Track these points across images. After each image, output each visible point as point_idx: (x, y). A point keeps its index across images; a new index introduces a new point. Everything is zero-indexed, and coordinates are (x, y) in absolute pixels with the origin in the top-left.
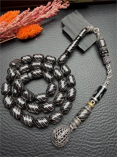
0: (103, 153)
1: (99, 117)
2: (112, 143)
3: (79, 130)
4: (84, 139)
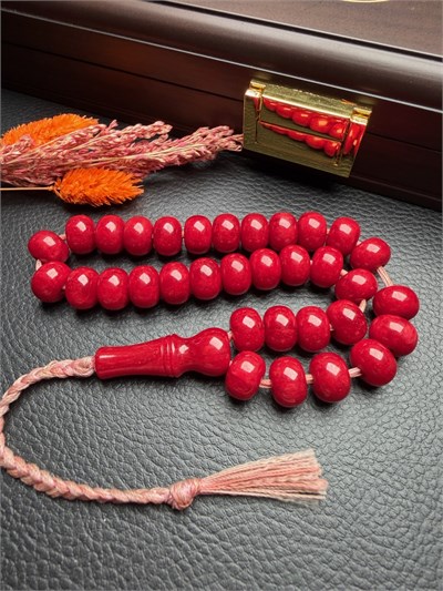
0: (140, 548)
1: (203, 443)
2: (187, 539)
3: (124, 442)
4: (119, 471)
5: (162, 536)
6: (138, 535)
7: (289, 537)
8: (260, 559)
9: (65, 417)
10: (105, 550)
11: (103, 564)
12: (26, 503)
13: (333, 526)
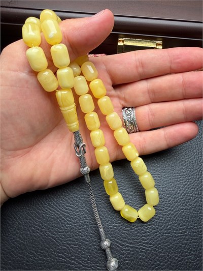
5: (137, 251)
6: (129, 253)
7: (172, 237)
8: (166, 246)
9: (91, 227)
10: (122, 261)
11: (123, 265)
12: (91, 258)
13: (183, 229)
